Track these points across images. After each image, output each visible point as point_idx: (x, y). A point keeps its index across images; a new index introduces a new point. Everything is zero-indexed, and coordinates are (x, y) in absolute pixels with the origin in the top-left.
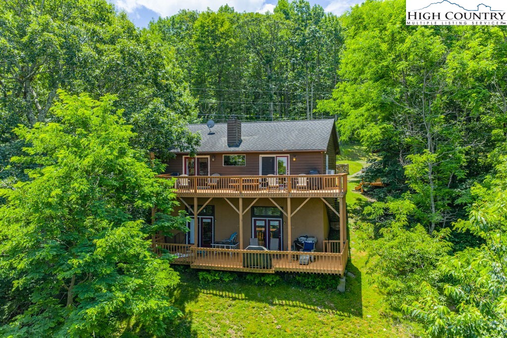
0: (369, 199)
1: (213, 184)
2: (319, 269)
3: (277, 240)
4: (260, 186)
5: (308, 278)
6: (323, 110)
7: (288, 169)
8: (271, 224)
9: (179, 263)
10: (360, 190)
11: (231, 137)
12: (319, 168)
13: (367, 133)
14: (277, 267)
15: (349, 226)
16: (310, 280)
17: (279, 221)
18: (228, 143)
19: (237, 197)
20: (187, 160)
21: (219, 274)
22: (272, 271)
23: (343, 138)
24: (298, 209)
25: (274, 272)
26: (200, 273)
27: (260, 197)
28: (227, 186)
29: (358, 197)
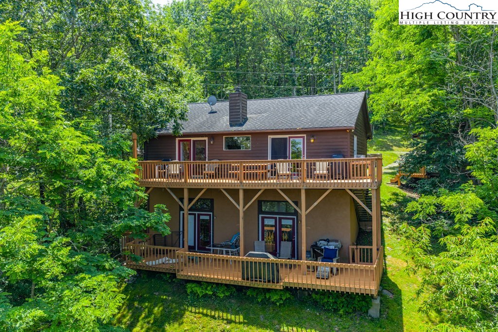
0: (408, 194)
1: (210, 172)
2: (342, 285)
3: (290, 243)
4: (269, 174)
5: (329, 297)
6: (351, 85)
7: (304, 154)
8: (283, 223)
9: (164, 271)
10: (396, 183)
11: (234, 114)
12: (344, 152)
13: (411, 103)
14: (286, 280)
15: (384, 227)
16: (331, 300)
17: (293, 219)
18: (230, 121)
19: (236, 187)
20: (181, 143)
21: (212, 287)
22: (279, 286)
23: (376, 118)
24: (316, 204)
25: (282, 288)
26: (189, 285)
27: (266, 188)
28: (227, 175)
29: (394, 191)
